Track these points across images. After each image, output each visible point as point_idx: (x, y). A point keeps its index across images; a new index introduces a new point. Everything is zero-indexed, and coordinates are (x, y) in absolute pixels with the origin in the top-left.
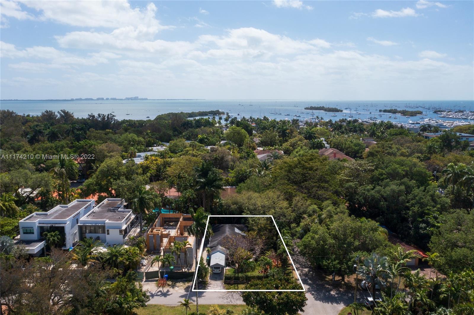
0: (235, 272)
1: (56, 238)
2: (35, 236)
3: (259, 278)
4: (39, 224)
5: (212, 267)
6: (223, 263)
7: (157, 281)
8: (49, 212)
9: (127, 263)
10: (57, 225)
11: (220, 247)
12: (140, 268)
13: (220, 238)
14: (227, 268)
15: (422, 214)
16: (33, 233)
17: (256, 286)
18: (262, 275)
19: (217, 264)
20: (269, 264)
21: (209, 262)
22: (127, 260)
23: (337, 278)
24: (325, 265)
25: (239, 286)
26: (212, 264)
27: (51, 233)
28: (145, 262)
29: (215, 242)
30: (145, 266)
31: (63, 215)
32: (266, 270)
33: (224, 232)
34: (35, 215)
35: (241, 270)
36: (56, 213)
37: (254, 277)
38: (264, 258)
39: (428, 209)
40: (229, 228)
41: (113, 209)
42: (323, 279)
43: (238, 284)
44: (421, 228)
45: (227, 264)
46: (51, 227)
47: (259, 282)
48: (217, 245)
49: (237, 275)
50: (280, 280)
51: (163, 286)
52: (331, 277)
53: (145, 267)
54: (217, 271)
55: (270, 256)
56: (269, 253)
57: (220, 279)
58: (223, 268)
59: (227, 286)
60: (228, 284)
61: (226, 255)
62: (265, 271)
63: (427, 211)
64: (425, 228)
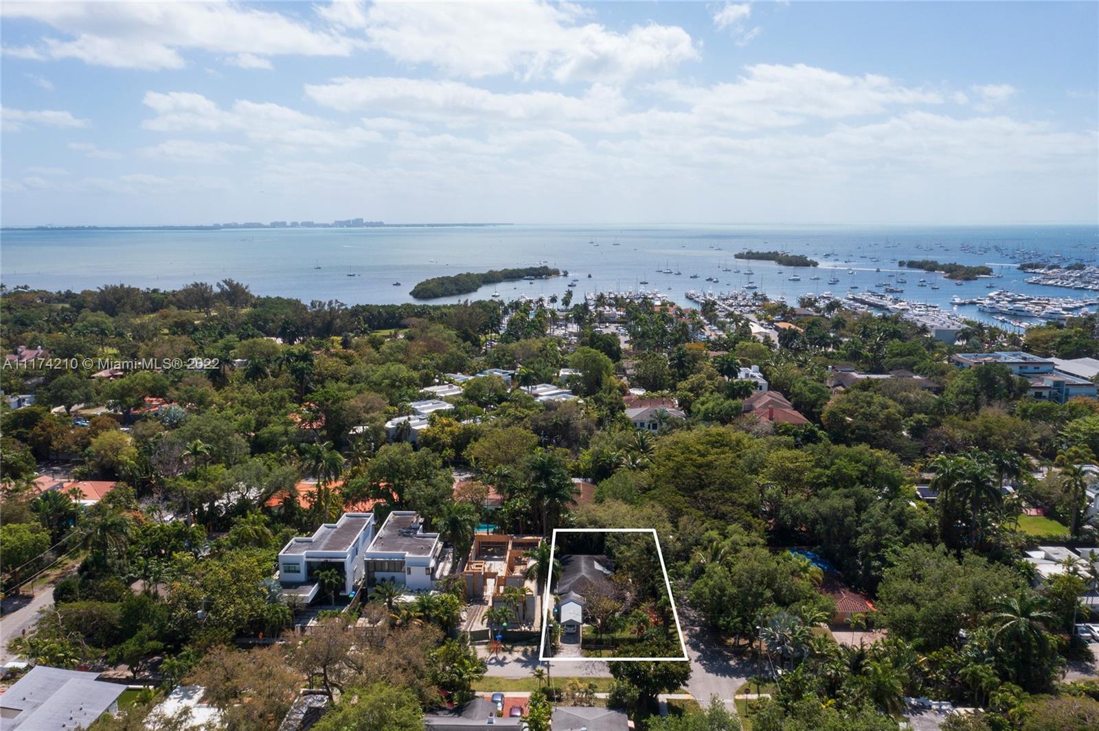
0: (595, 631)
1: (334, 580)
2: (302, 576)
3: (631, 641)
4: (307, 557)
5: (563, 625)
6: (579, 619)
7: (486, 643)
8: (315, 537)
9: (445, 618)
10: (333, 560)
11: (574, 595)
12: (459, 625)
13: (573, 580)
14: (585, 625)
15: (877, 546)
16: (299, 572)
17: (626, 654)
18: (635, 636)
19: (571, 621)
20: (645, 622)
21: (558, 616)
22: (444, 615)
23: (742, 642)
24: (723, 625)
25: (602, 652)
26: (563, 620)
27: (325, 573)
28: (464, 615)
29: (566, 587)
30: (464, 621)
31: (336, 542)
32: (640, 629)
33: (578, 570)
34: (294, 543)
35: (605, 628)
36: (324, 539)
37: (623, 640)
38: (637, 613)
39: (886, 539)
40: (586, 563)
41: (407, 531)
42: (722, 643)
43: (601, 649)
44: (874, 567)
45: (585, 621)
46: (323, 563)
47: (630, 647)
48: (569, 591)
49: (599, 637)
50: (658, 645)
51: (497, 650)
52: (732, 641)
53: (465, 624)
54: (571, 630)
55: (646, 611)
56: (645, 605)
57: (576, 642)
58: (578, 625)
59: (585, 652)
60: (587, 649)
61: (584, 607)
62: (639, 631)
63: (884, 542)
64: (879, 569)
